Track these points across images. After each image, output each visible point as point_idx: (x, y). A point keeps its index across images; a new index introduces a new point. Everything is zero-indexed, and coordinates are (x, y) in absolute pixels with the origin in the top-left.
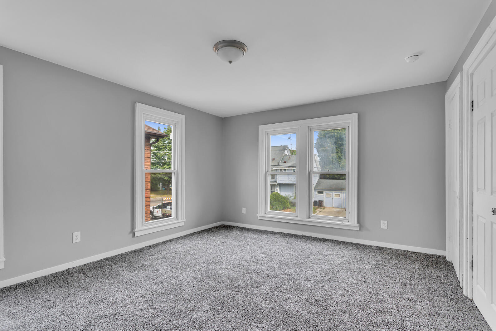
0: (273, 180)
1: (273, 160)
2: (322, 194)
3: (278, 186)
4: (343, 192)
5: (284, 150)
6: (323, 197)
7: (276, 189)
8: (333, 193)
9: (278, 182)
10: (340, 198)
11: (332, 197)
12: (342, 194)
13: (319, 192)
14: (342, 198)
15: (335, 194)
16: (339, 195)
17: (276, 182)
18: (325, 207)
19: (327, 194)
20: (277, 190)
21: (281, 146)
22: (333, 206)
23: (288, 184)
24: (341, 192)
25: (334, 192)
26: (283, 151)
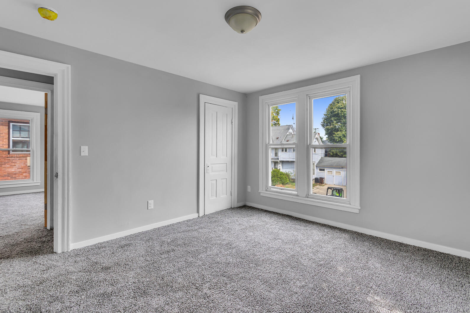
0: (276, 157)
1: (277, 139)
2: (324, 172)
3: (281, 163)
4: (344, 170)
5: (289, 129)
6: (325, 174)
7: (278, 166)
8: (334, 171)
9: (280, 159)
10: (341, 175)
11: (333, 175)
12: (343, 172)
13: (320, 170)
14: (343, 176)
15: (336, 172)
16: (340, 173)
17: (278, 159)
18: (326, 184)
19: (328, 171)
20: (280, 166)
21: (287, 125)
22: (334, 183)
23: (289, 161)
24: (342, 169)
25: (335, 169)
26: (287, 131)
